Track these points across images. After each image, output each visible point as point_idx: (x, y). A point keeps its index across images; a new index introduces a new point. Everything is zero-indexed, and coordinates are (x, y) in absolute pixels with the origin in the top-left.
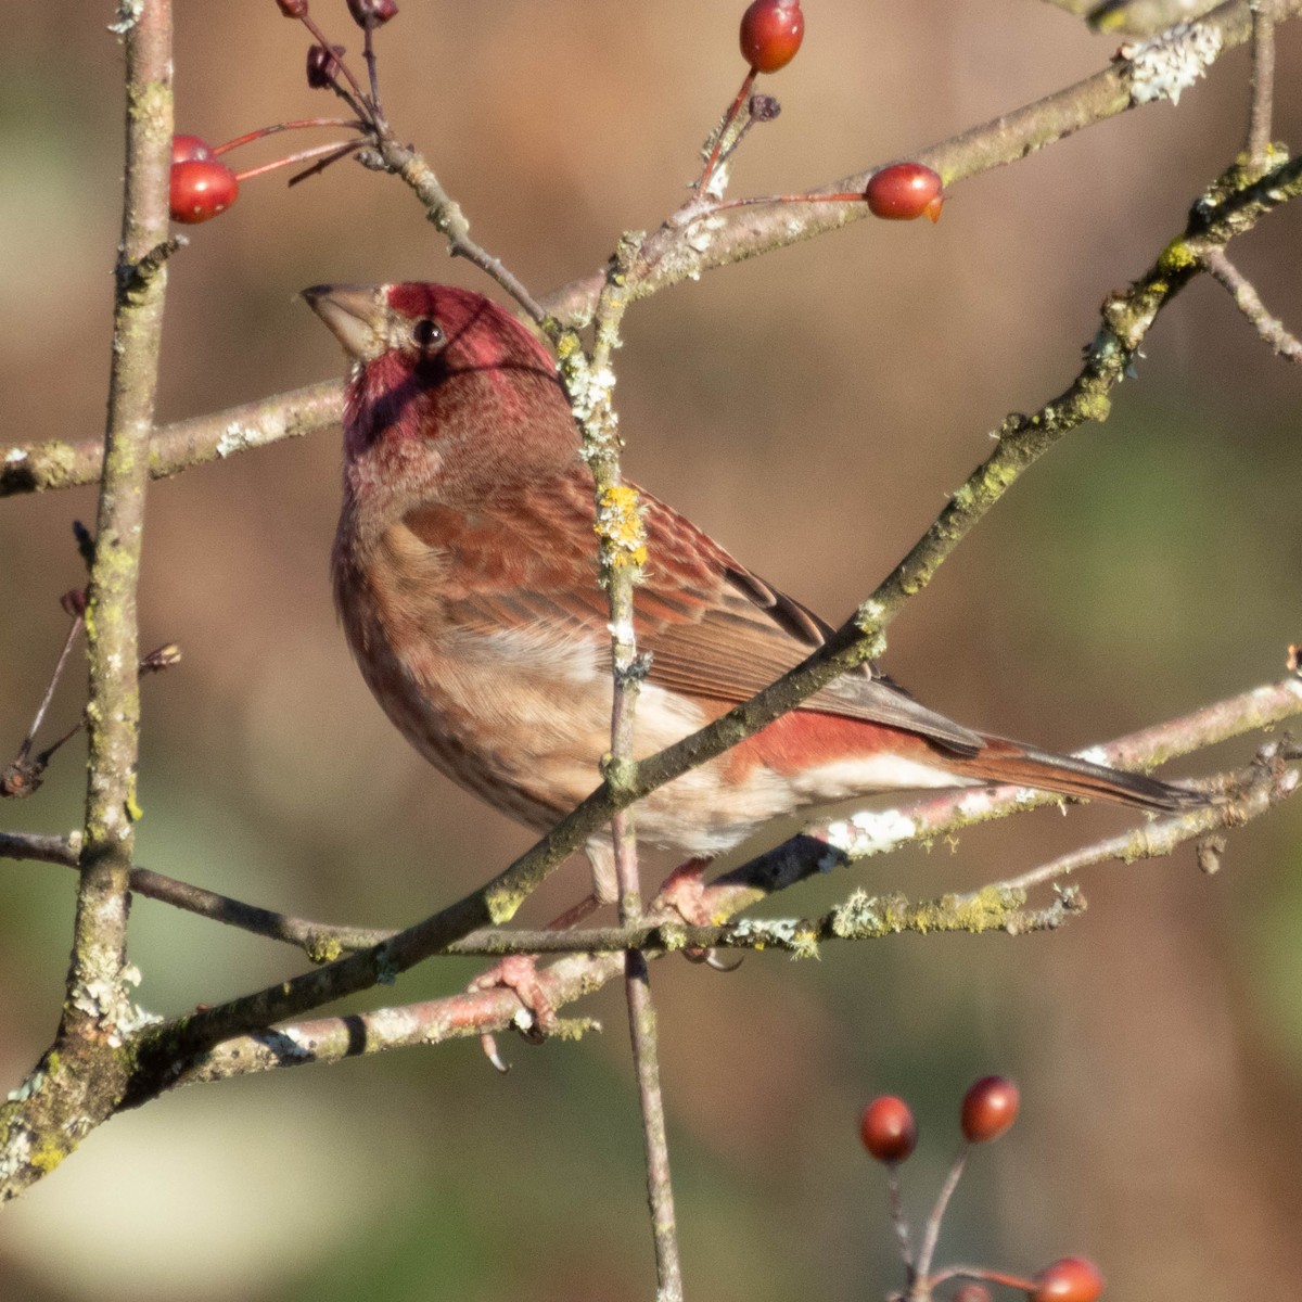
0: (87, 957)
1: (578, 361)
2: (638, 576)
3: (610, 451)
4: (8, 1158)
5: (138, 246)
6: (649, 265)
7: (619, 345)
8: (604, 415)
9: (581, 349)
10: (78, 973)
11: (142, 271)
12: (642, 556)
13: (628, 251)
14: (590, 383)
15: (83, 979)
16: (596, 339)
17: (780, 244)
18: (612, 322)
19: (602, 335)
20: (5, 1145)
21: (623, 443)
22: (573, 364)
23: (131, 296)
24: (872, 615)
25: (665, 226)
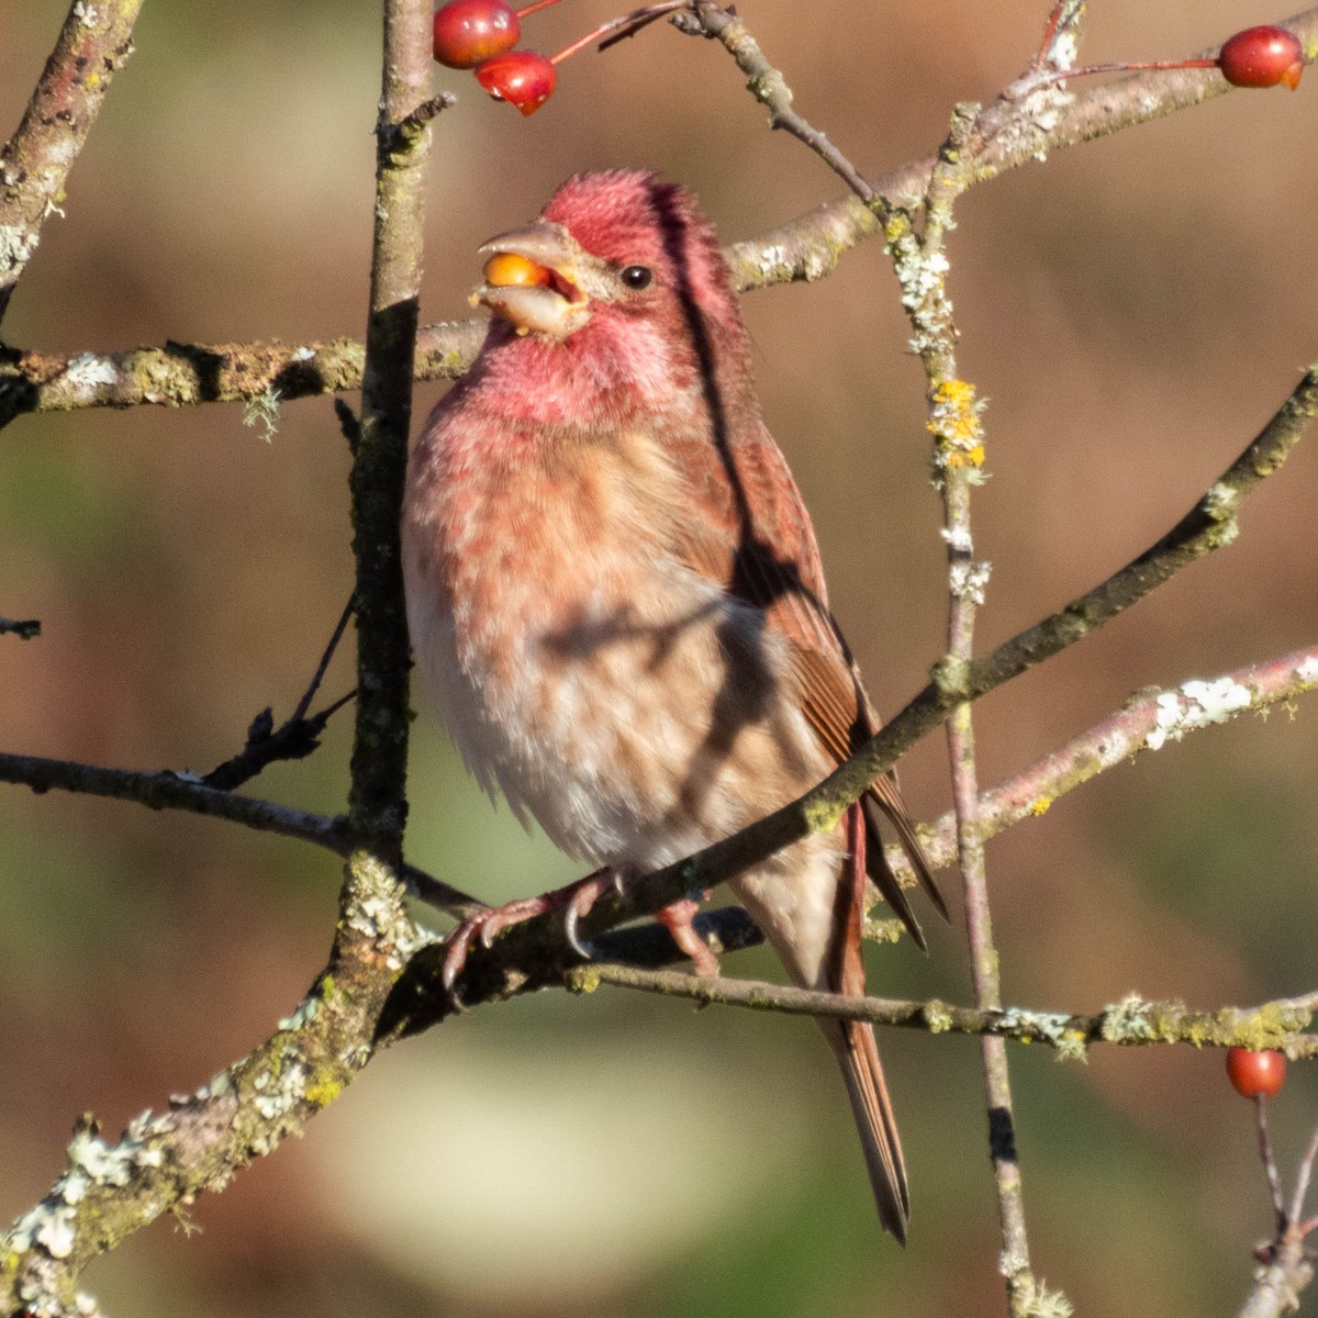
0: (362, 872)
1: (908, 244)
2: (975, 477)
3: (944, 341)
4: (281, 1093)
5: (401, 103)
6: (985, 140)
7: (952, 226)
8: (937, 303)
9: (912, 232)
10: (352, 890)
11: (406, 131)
12: (979, 456)
13: (962, 125)
14: (921, 269)
15: (358, 896)
16: (928, 221)
17: (1134, 121)
18: (944, 202)
19: (934, 216)
20: (278, 1079)
21: (958, 333)
22: (903, 248)
23: (394, 157)
24: (1222, 499)
25: (1002, 97)
